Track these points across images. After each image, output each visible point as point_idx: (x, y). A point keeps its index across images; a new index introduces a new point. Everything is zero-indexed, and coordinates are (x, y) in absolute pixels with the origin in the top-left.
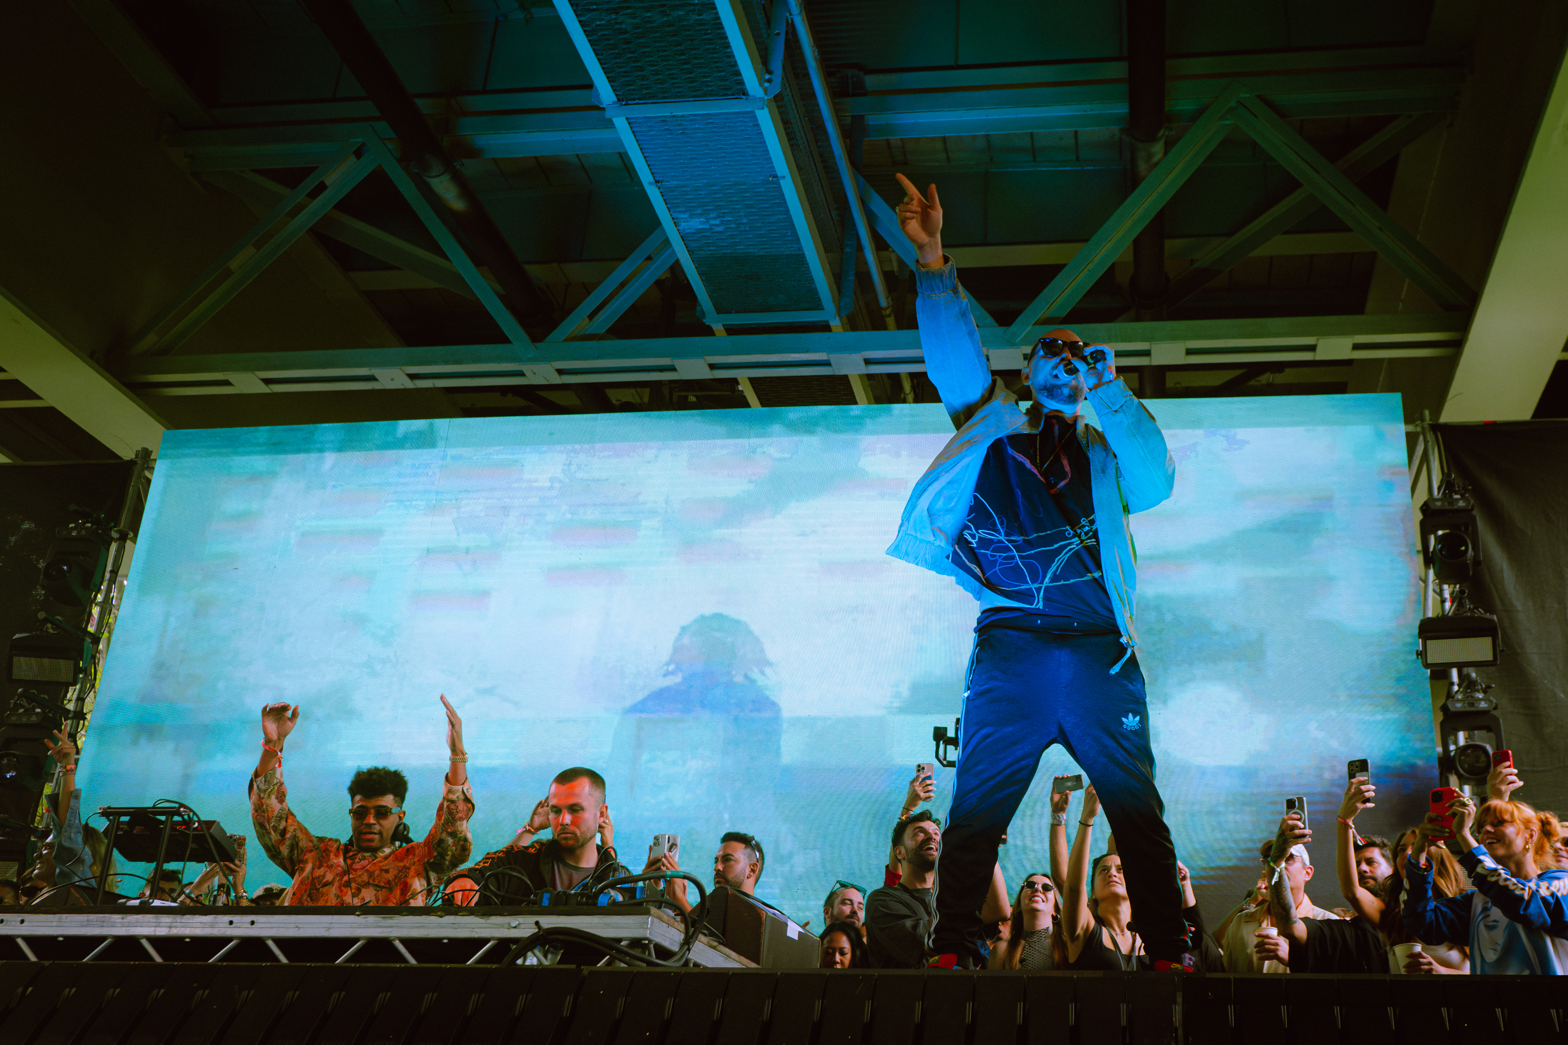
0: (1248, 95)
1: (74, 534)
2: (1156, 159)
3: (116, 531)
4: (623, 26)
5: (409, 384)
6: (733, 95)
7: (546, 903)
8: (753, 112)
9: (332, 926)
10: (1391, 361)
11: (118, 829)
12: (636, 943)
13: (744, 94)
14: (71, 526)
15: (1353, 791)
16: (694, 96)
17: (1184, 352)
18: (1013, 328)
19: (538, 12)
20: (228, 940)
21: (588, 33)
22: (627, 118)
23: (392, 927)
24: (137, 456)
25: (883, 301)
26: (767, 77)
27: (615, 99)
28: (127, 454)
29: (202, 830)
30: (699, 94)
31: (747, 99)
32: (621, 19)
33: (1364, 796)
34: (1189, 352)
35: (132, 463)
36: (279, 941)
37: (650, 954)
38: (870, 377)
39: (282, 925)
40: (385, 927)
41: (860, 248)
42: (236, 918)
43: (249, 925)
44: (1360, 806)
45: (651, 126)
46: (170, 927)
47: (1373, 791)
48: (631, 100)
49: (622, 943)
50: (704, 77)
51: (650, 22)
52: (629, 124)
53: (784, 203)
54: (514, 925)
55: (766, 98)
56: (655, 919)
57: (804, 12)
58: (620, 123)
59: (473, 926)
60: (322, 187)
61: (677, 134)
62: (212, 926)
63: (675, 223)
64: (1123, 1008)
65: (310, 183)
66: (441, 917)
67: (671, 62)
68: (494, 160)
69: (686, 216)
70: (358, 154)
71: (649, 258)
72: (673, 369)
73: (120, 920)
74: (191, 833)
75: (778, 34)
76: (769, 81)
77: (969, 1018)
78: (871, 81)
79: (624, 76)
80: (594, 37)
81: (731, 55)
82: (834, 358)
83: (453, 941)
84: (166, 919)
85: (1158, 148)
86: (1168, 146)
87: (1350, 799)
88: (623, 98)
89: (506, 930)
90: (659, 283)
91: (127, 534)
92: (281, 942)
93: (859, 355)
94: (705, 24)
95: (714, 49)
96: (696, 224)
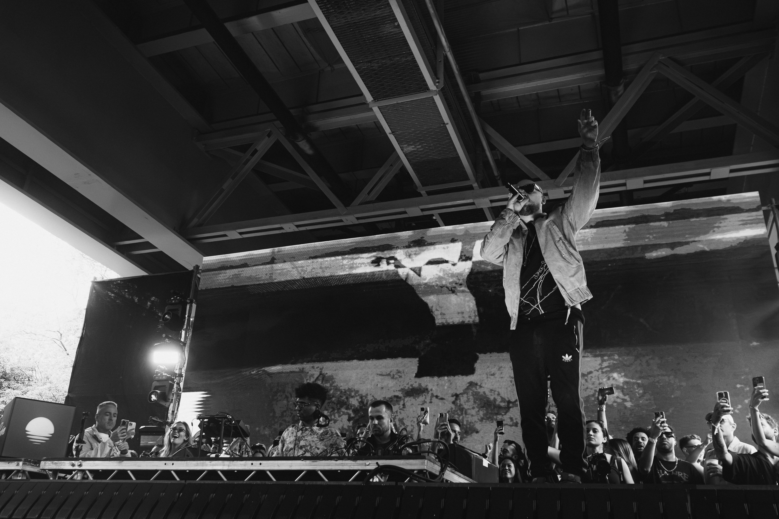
0: (664, 58)
1: (173, 302)
2: (620, 93)
3: (188, 300)
4: (374, 68)
5: (296, 229)
6: (422, 91)
7: (380, 454)
8: (432, 97)
9: (292, 465)
10: (748, 176)
11: (204, 424)
12: (421, 471)
13: (428, 90)
14: (172, 298)
15: (756, 393)
16: (406, 94)
17: (643, 182)
18: (558, 180)
19: (336, 67)
20: (252, 471)
21: (359, 73)
22: (378, 107)
23: (317, 465)
24: (194, 269)
25: (496, 173)
26: (437, 81)
27: (373, 99)
28: (190, 268)
29: (236, 424)
30: (408, 92)
31: (429, 92)
32: (373, 65)
33: (762, 395)
34: (645, 182)
35: (192, 271)
36: (271, 471)
37: (427, 476)
38: (492, 208)
39: (272, 465)
40: (314, 465)
41: (484, 150)
42: (254, 462)
43: (259, 465)
44: (761, 400)
45: (388, 109)
46: (229, 466)
47: (767, 392)
48: (379, 99)
49: (415, 472)
50: (410, 85)
51: (385, 64)
52: (379, 109)
53: (449, 135)
54: (367, 464)
55: (437, 90)
56: (428, 461)
57: (451, 50)
58: (376, 110)
59: (350, 465)
60: (256, 151)
61: (400, 111)
62: (245, 465)
63: (402, 149)
64: (661, 504)
65: (251, 150)
66: (336, 461)
67: (395, 80)
68: (323, 131)
69: (406, 146)
70: (269, 135)
71: (391, 165)
72: (405, 213)
73: (209, 463)
74: (232, 425)
75: (440, 61)
76: (438, 82)
77: (583, 509)
78: (482, 76)
79: (376, 89)
80: (363, 74)
81: (421, 73)
82: (476, 201)
83: (342, 471)
84: (227, 463)
85: (621, 89)
86: (626, 87)
87: (755, 397)
88: (376, 98)
89: (364, 467)
90: (396, 176)
91: (193, 301)
92: (272, 472)
93: (488, 199)
94: (408, 62)
95: (413, 72)
96: (411, 148)
